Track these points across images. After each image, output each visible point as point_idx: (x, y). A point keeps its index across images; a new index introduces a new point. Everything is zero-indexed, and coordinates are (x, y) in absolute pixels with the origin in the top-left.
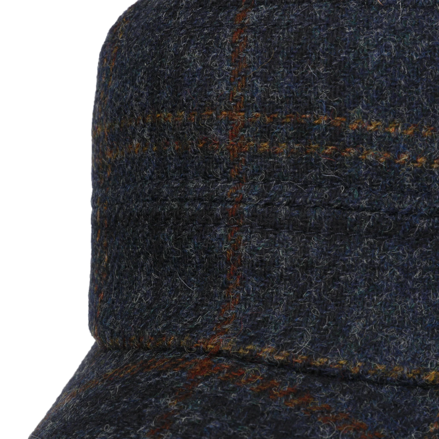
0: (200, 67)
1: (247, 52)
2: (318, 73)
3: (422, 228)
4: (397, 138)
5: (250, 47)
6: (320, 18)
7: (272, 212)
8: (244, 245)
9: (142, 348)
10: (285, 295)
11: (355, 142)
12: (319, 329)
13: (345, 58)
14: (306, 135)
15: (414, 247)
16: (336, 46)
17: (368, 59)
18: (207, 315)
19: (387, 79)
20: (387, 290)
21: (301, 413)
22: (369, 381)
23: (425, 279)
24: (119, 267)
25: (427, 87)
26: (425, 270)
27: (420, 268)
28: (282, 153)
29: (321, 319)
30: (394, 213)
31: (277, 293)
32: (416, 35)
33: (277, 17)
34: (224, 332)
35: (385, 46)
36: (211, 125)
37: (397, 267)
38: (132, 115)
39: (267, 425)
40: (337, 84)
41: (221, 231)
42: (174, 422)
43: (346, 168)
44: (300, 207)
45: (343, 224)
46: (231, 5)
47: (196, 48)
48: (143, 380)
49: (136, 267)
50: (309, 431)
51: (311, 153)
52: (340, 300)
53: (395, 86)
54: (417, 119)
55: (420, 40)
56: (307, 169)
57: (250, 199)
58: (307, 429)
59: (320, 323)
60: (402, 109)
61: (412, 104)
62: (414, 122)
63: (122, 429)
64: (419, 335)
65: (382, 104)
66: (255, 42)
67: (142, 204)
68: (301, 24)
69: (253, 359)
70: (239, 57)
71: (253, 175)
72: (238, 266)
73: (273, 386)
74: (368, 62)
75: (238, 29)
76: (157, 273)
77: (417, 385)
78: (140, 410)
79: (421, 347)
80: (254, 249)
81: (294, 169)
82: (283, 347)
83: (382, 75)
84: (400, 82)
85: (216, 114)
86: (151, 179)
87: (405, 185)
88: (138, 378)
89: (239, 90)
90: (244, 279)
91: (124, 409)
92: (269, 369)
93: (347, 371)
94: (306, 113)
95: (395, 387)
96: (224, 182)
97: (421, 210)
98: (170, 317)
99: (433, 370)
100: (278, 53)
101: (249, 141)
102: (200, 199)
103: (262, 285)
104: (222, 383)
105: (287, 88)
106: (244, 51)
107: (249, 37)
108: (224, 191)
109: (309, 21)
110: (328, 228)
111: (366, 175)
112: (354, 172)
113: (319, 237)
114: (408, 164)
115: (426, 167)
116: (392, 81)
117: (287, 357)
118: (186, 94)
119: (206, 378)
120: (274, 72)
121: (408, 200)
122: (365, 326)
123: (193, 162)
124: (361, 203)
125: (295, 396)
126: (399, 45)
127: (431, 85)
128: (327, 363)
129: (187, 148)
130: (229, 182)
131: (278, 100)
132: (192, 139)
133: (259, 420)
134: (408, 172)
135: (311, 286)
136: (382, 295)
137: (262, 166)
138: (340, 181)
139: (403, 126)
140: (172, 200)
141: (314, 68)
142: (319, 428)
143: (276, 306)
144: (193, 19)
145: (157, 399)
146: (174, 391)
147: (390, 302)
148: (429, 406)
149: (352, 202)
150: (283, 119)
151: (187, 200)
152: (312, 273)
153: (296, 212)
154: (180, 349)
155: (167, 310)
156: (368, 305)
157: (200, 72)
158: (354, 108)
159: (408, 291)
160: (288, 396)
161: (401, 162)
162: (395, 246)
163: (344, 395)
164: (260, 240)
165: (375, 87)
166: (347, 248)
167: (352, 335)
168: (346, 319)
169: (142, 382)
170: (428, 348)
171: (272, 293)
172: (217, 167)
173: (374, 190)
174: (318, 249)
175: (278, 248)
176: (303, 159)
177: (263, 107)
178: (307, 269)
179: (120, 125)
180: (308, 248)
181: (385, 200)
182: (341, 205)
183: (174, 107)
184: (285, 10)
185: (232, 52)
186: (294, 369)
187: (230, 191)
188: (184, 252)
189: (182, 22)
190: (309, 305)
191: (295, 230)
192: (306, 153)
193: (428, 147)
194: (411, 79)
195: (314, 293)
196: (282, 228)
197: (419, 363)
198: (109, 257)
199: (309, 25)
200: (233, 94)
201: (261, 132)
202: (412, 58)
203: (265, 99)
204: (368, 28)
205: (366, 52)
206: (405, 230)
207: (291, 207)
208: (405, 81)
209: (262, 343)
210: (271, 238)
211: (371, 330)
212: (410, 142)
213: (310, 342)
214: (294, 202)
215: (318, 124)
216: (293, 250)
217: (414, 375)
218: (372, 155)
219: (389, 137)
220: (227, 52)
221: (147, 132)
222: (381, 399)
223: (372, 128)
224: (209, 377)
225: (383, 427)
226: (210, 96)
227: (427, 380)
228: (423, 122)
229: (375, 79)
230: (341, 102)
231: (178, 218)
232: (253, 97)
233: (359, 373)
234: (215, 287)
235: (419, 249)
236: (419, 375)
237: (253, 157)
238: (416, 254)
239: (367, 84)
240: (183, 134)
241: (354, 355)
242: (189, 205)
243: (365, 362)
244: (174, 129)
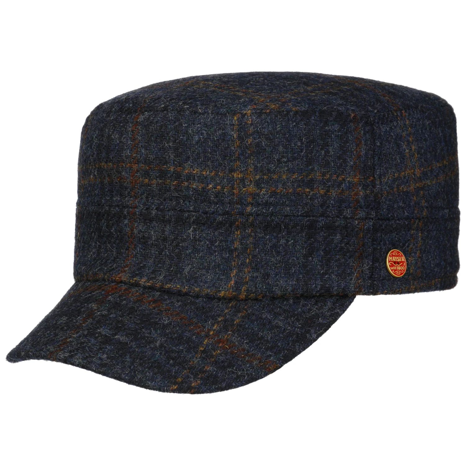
0: (118, 142)
1: (138, 135)
2: (170, 146)
3: (220, 221)
4: (207, 177)
5: (140, 133)
6: (171, 119)
7: (149, 213)
8: (136, 228)
9: (88, 280)
10: (154, 253)
11: (186, 179)
12: (169, 270)
13: (182, 138)
14: (165, 175)
15: (216, 230)
16: (178, 133)
17: (193, 139)
18: (119, 263)
19: (202, 149)
20: (202, 251)
21: (156, 311)
22: (191, 296)
23: (221, 246)
24: (84, 239)
25: (221, 152)
26: (221, 241)
27: (219, 240)
28: (154, 184)
29: (171, 265)
30: (206, 213)
31: (150, 252)
32: (216, 128)
33: (152, 118)
34: (125, 271)
35: (201, 133)
36: (123, 170)
37: (207, 240)
38: (90, 163)
39: (138, 316)
40: (178, 151)
41: (126, 222)
42: (94, 315)
43: (183, 191)
44: (162, 210)
45: (182, 219)
46: (133, 112)
47: (117, 133)
48: (83, 296)
49: (91, 239)
50: (158, 320)
51: (167, 184)
52: (180, 256)
53: (206, 152)
54: (216, 168)
55: (218, 130)
56: (165, 192)
57: (139, 206)
58: (157, 318)
59: (169, 267)
60: (209, 163)
61: (214, 160)
62: (215, 169)
63: (70, 318)
64: (217, 273)
65: (200, 161)
66: (142, 130)
67: (93, 207)
68: (162, 122)
69: (136, 285)
70: (135, 138)
71: (141, 195)
72: (133, 239)
73: (144, 298)
74: (193, 140)
75: (135, 124)
76: (99, 242)
77: (215, 298)
78: (79, 309)
79: (218, 280)
80: (141, 231)
81: (159, 192)
82: (150, 279)
83: (200, 147)
84: (208, 150)
85: (125, 165)
86: (98, 195)
87: (211, 200)
88: (81, 295)
89: (134, 154)
90: (136, 245)
91: (73, 309)
92: (143, 290)
93: (180, 290)
94: (164, 165)
95: (204, 299)
96: (129, 198)
97: (219, 212)
98: (102, 264)
99: (223, 291)
100: (152, 136)
101: (139, 178)
102: (118, 206)
103: (144, 248)
104: (120, 296)
105: (156, 153)
106: (137, 135)
107: (139, 128)
108: (128, 202)
109: (166, 120)
110: (174, 221)
111: (193, 195)
112: (187, 193)
113: (170, 225)
114: (212, 189)
115: (221, 191)
116: (204, 150)
117: (152, 284)
118: (112, 155)
119: (113, 294)
120: (150, 145)
121: (213, 207)
122: (191, 269)
123: (115, 188)
124: (190, 208)
125: (154, 302)
126: (208, 132)
127: (223, 152)
128: (171, 287)
129: (113, 181)
130: (131, 198)
131: (152, 159)
132: (114, 176)
133: (134, 314)
134: (212, 193)
135: (166, 249)
136: (200, 253)
137: (145, 190)
138: (181, 198)
139: (209, 171)
140: (106, 206)
141: (167, 143)
142: (163, 318)
143: (150, 259)
144: (117, 118)
145: (88, 304)
146: (96, 300)
147: (203, 257)
148: (220, 308)
149: (186, 208)
150: (154, 168)
151: (112, 206)
152: (166, 242)
153: (160, 213)
154: (104, 280)
155: (102, 261)
156: (193, 258)
157: (118, 144)
158: (186, 163)
159: (212, 252)
160: (150, 303)
161: (209, 189)
162: (206, 229)
163: (178, 303)
164: (143, 226)
165: (196, 153)
166: (183, 230)
167: (184, 273)
168: (182, 265)
169: (83, 297)
170: (221, 280)
171: (148, 252)
172: (125, 191)
173: (197, 202)
174: (169, 231)
175: (151, 230)
176: (163, 187)
177: (145, 162)
178: (164, 241)
179: (85, 167)
180: (165, 231)
181: (201, 207)
182: (181, 209)
183: (107, 161)
184: (156, 115)
185: (132, 135)
186: (155, 290)
187: (131, 202)
188: (110, 232)
189: (112, 120)
190: (165, 258)
191: (159, 221)
192: (165, 184)
193: (222, 181)
194: (214, 149)
195: (167, 252)
196: (153, 221)
197: (216, 287)
198: (80, 234)
199: (166, 122)
200: (132, 155)
201: (145, 174)
202: (214, 139)
203: (146, 158)
204: (194, 124)
205: (192, 136)
206: (211, 221)
207: (157, 210)
208: (211, 150)
209: (141, 277)
210: (148, 225)
211: (194, 271)
212: (213, 179)
213: (164, 277)
214: (159, 208)
215: (170, 170)
216: (158, 231)
217: (213, 293)
218: (195, 185)
219: (203, 177)
220: (130, 135)
221: (96, 172)
222: (196, 305)
223: (195, 172)
224: (114, 293)
225: (195, 318)
226: (122, 156)
227: (220, 296)
228: (219, 169)
229: (196, 149)
230: (180, 160)
231: (108, 215)
232: (141, 157)
233: (186, 291)
234: (123, 249)
235: (218, 231)
236: (216, 293)
237: (142, 186)
238: (216, 233)
239: (192, 151)
240: (111, 174)
241: (184, 283)
242: (113, 208)
243: (189, 286)
244: (107, 171)
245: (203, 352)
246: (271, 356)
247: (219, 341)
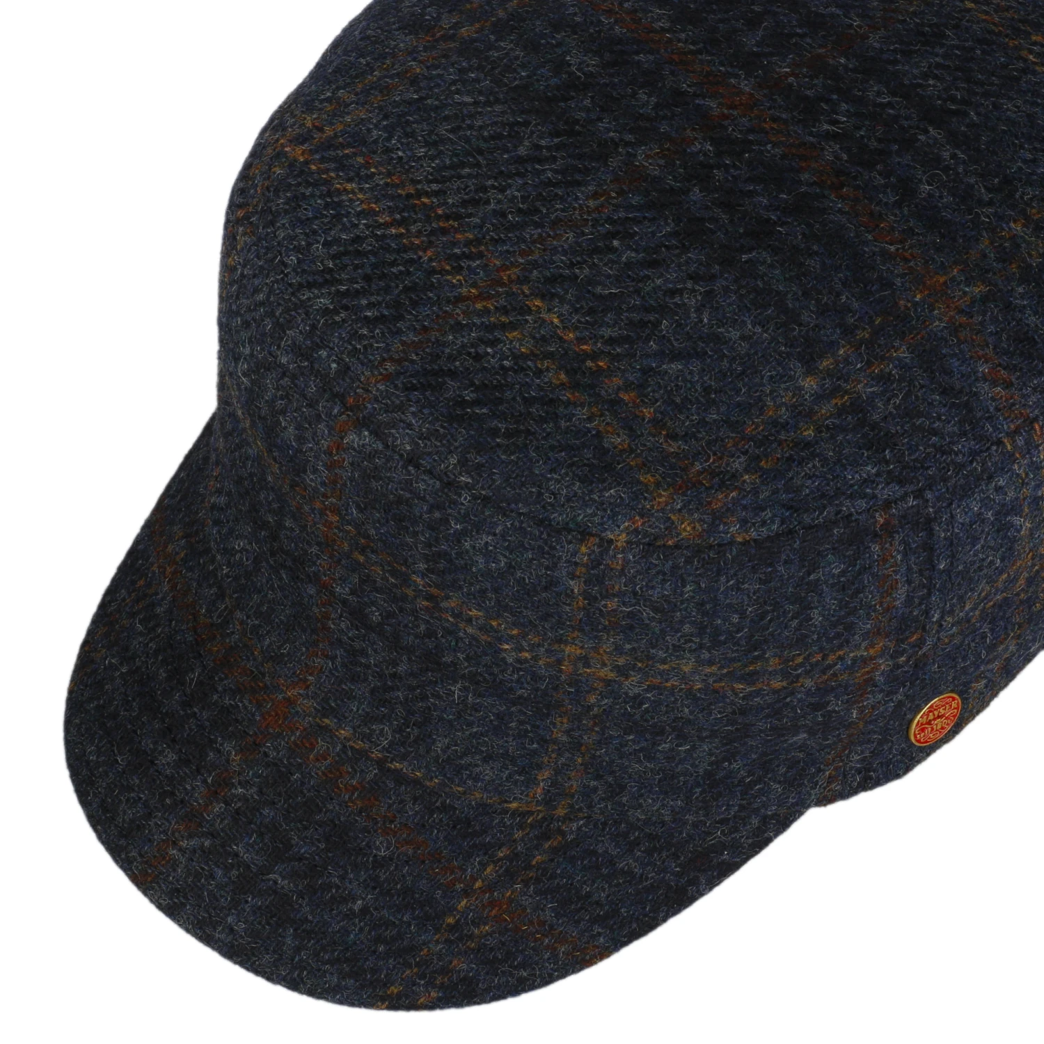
4: (499, 631)
12: (402, 731)
15: (513, 704)
17: (472, 562)
20: (479, 726)
21: (362, 820)
26: (523, 723)
29: (406, 721)
34: (307, 684)
37: (491, 712)
57: (343, 587)
59: (403, 725)
64: (507, 769)
73: (341, 775)
74: (473, 565)
79: (507, 780)
82: (359, 736)
99: (516, 802)
104: (290, 752)
115: (531, 660)
117: (362, 749)
119: (276, 737)
122: (450, 745)
126: (510, 562)
128: (402, 770)
130: (323, 555)
138: (438, 627)
142: (375, 843)
147: (480, 736)
148: (506, 827)
153: (388, 628)
160: (353, 793)
161: (502, 648)
163: (414, 805)
170: (515, 782)
174: (408, 669)
178: (395, 677)
180: (398, 663)
190: (395, 703)
195: (401, 697)
205: (471, 555)
209: (339, 721)
213: (389, 742)
214: (387, 619)
217: (494, 802)
219: (490, 627)
222: (454, 814)
223: (472, 614)
224: (278, 734)
225: (446, 847)
227: (509, 807)
235: (519, 707)
236: (500, 803)
238: (513, 710)
241: (433, 771)
243: (442, 780)
245: (452, 928)
246: (599, 934)
247: (492, 904)
